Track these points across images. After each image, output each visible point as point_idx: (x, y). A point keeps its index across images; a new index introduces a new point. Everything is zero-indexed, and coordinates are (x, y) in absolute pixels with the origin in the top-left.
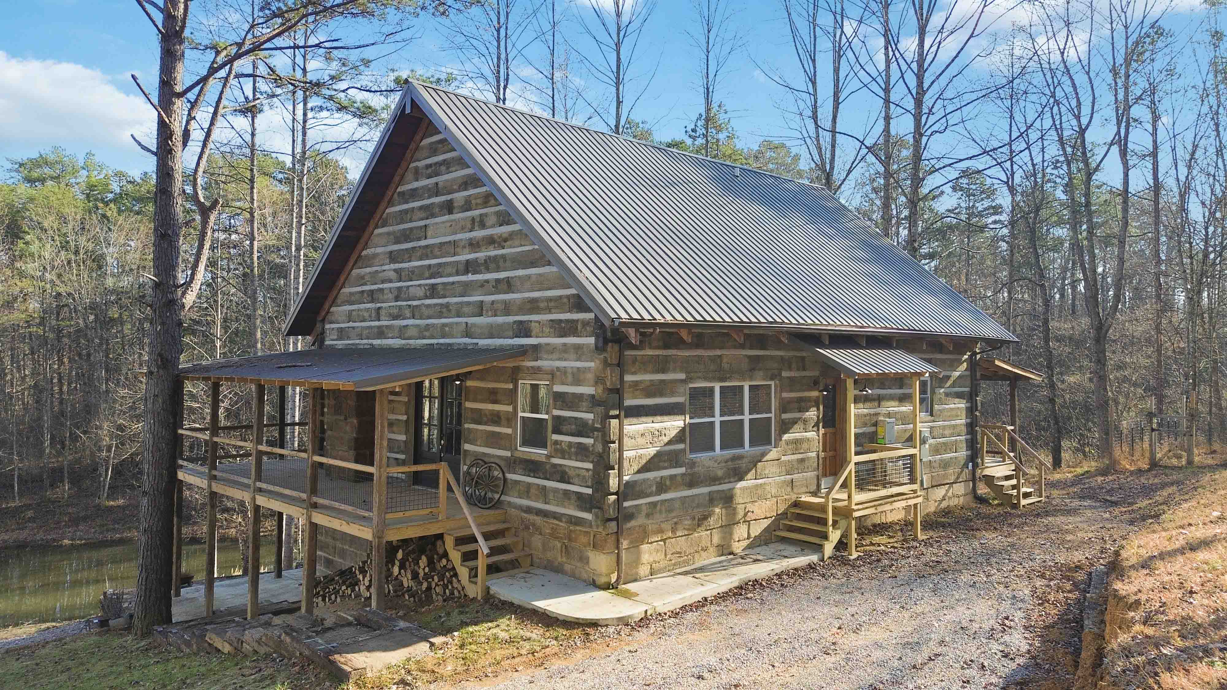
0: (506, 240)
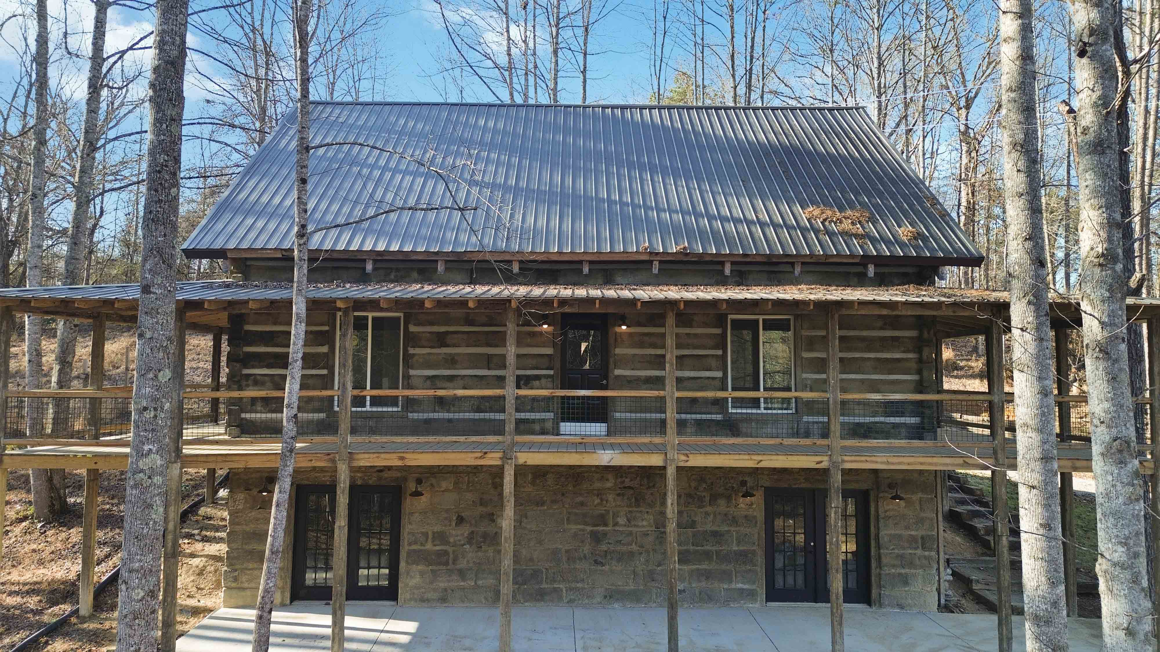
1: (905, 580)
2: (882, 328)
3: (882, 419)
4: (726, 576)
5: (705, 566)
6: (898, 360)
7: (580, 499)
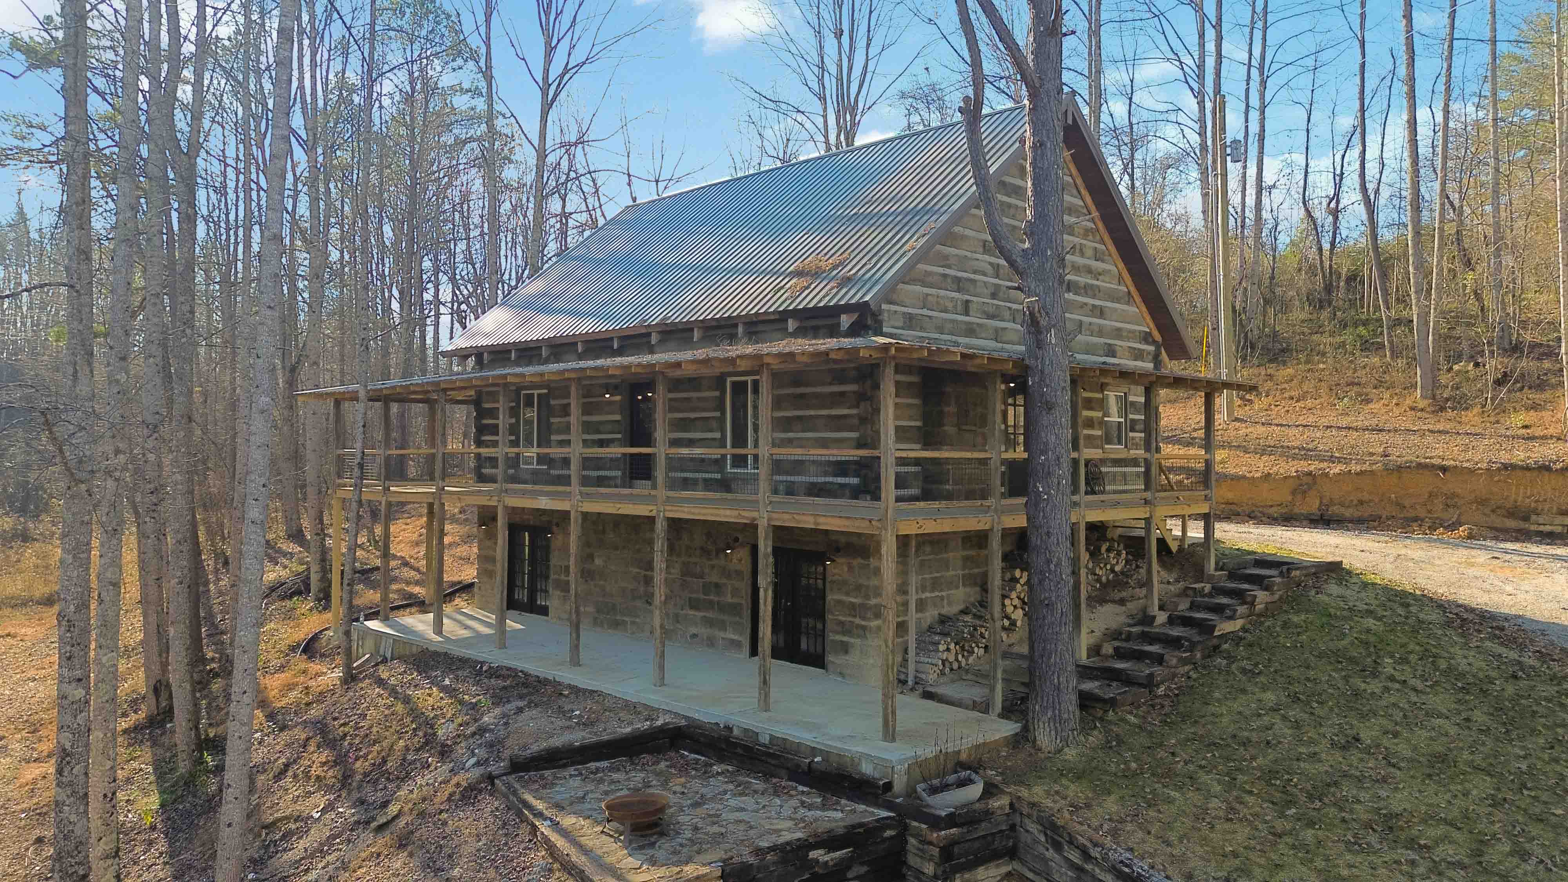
0: (1100, 274)
1: (845, 648)
2: (830, 384)
3: (831, 479)
4: (723, 626)
5: (710, 614)
6: (845, 417)
7: (637, 547)
